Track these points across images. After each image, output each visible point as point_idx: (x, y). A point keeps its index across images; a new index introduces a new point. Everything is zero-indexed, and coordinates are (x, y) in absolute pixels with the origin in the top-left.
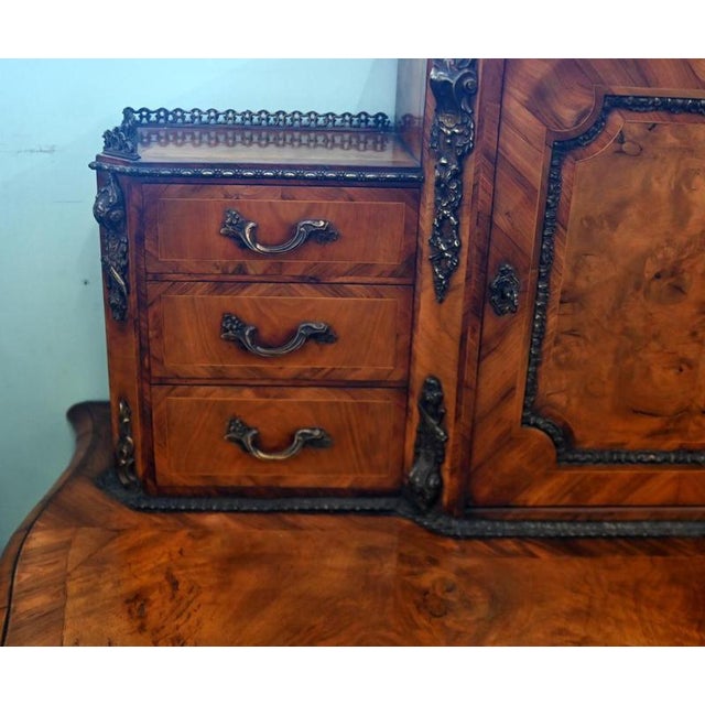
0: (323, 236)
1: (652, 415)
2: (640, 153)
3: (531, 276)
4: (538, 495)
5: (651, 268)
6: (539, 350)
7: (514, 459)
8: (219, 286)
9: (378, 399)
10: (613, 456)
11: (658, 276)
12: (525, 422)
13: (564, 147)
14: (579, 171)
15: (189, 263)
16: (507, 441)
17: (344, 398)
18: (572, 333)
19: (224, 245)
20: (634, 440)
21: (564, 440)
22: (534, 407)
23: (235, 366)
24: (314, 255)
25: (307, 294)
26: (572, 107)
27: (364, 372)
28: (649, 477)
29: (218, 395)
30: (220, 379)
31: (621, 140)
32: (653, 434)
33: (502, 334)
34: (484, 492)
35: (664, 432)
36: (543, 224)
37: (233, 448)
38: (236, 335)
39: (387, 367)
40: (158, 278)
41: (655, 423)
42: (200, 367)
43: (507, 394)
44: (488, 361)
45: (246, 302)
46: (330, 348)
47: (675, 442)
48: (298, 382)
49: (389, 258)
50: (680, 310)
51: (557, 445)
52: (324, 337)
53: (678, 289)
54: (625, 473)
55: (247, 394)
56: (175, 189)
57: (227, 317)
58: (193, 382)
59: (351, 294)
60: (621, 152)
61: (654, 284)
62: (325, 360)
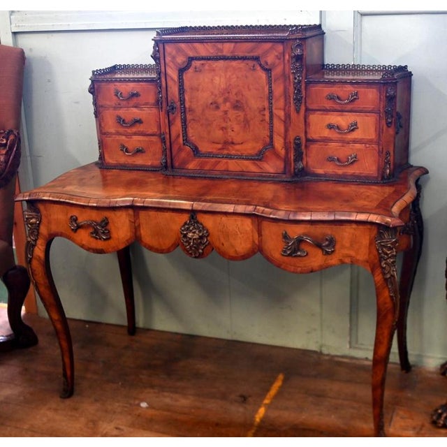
0: (136, 95)
1: (218, 143)
2: (200, 71)
3: (179, 103)
4: (191, 166)
5: (210, 102)
6: (185, 124)
7: (183, 155)
8: (115, 108)
9: (154, 139)
10: (209, 155)
11: (211, 104)
12: (184, 144)
13: (182, 71)
14: (188, 76)
15: (108, 103)
16: (180, 150)
17: (146, 138)
18: (194, 120)
19: (115, 98)
20: (215, 151)
21: (196, 151)
22: (186, 140)
23: (121, 130)
24: (135, 100)
25: (135, 110)
26: (181, 60)
27: (150, 131)
28: (219, 162)
29: (118, 137)
30: (118, 133)
31: (196, 68)
32: (220, 149)
33: (174, 119)
34: (176, 164)
35: (222, 149)
36: (180, 90)
37: (121, 152)
38: (120, 121)
39: (155, 130)
40: (102, 106)
41: (220, 146)
42: (112, 130)
43: (178, 136)
44: (172, 128)
45: (122, 113)
46: (141, 125)
47: (225, 152)
48: (135, 134)
49: (152, 100)
50: (219, 113)
51: (194, 151)
52: (139, 121)
53: (218, 108)
54: (213, 160)
55: (124, 137)
56: (103, 84)
57: (118, 116)
58: (111, 134)
59: (144, 110)
60: (196, 71)
61: (211, 106)
62: (140, 128)
